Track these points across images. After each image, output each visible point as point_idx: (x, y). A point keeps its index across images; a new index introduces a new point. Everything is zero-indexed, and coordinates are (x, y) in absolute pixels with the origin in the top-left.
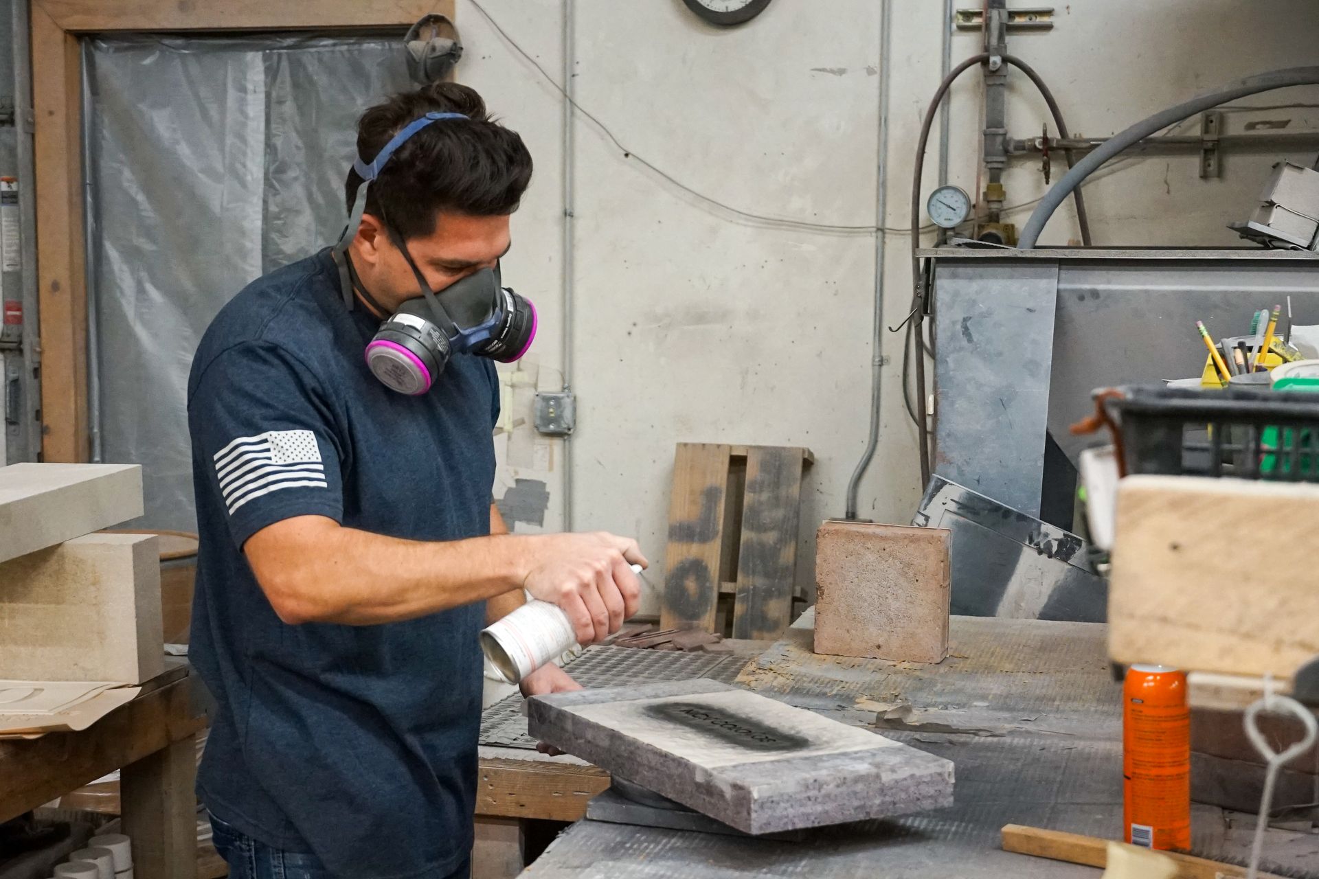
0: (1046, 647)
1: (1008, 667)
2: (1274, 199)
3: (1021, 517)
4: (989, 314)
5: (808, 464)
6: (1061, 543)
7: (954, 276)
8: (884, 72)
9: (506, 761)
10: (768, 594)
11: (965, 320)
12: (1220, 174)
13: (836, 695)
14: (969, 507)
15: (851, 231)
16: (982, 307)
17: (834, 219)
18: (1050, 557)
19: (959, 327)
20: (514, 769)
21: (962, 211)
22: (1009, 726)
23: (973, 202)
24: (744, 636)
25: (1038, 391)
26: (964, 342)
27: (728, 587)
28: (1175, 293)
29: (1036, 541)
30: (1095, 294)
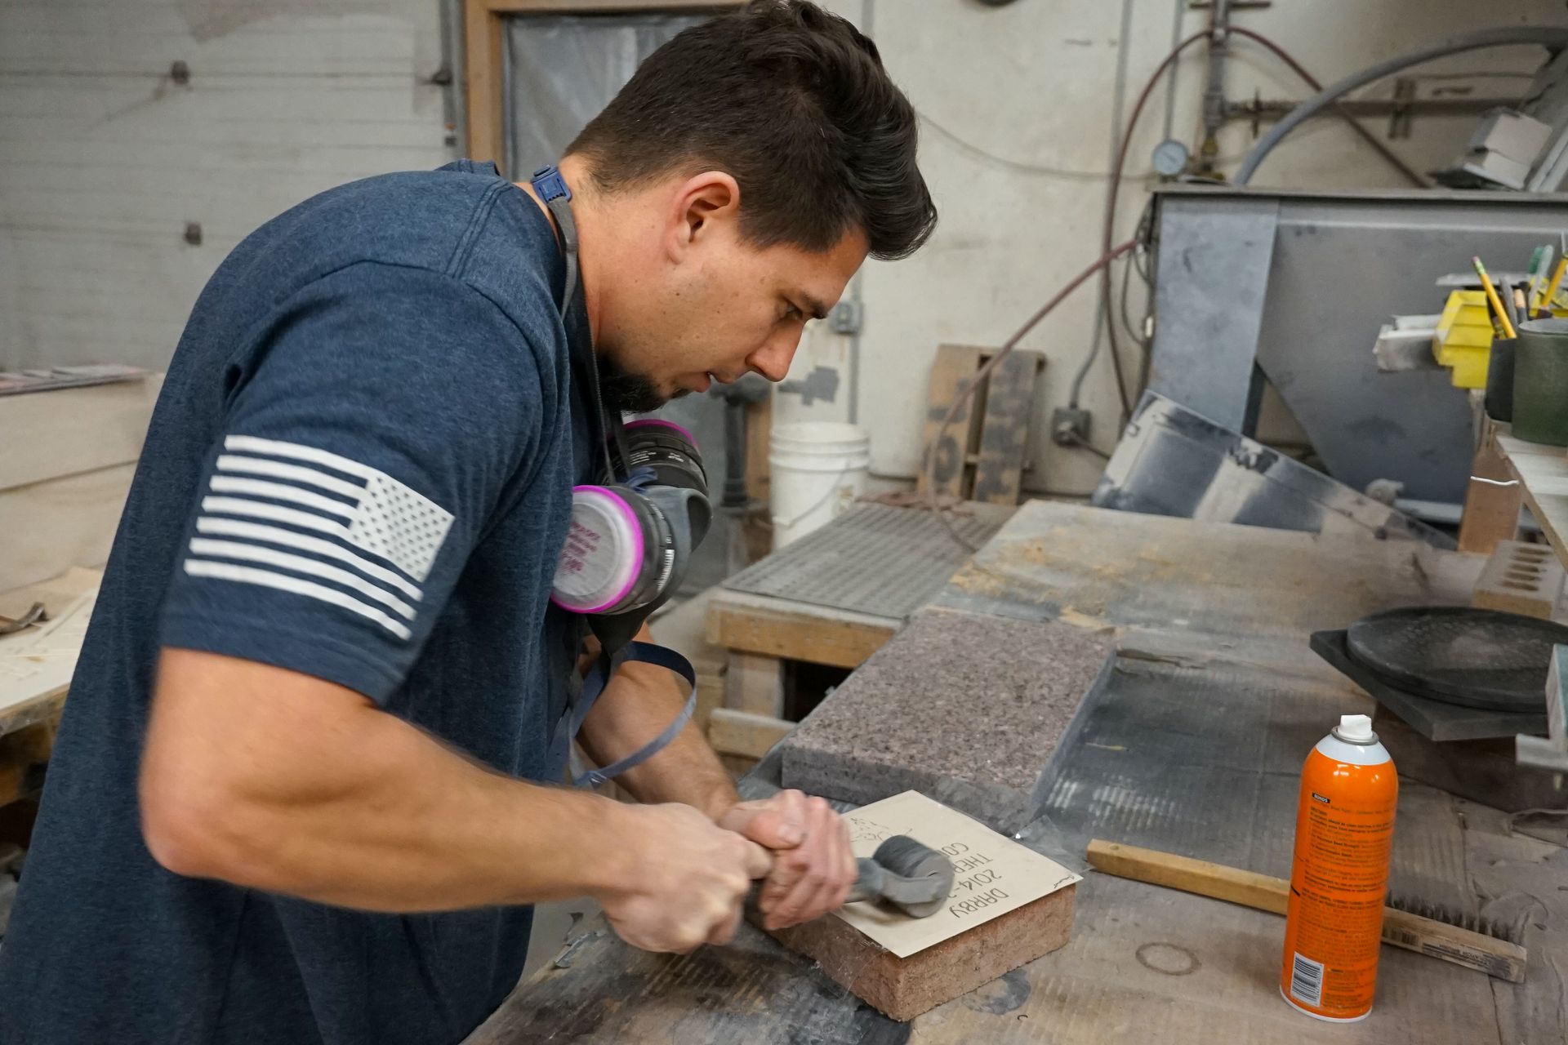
0: (1240, 555)
1: (1207, 576)
2: (1489, 144)
3: (1224, 433)
4: (1209, 246)
5: (1041, 364)
6: (1260, 457)
7: (1180, 210)
8: (1124, 42)
9: (771, 611)
10: (1004, 465)
11: (1186, 252)
12: (1406, 134)
13: (1043, 603)
14: (1178, 421)
15: (1086, 177)
16: (1203, 240)
17: (1073, 166)
18: (1248, 467)
19: (1180, 259)
20: (778, 618)
21: (1181, 162)
22: (1211, 654)
23: (1192, 151)
24: (982, 498)
25: (1250, 319)
26: (1184, 272)
27: (972, 459)
28: (1389, 231)
29: (1236, 453)
30: (1312, 230)
